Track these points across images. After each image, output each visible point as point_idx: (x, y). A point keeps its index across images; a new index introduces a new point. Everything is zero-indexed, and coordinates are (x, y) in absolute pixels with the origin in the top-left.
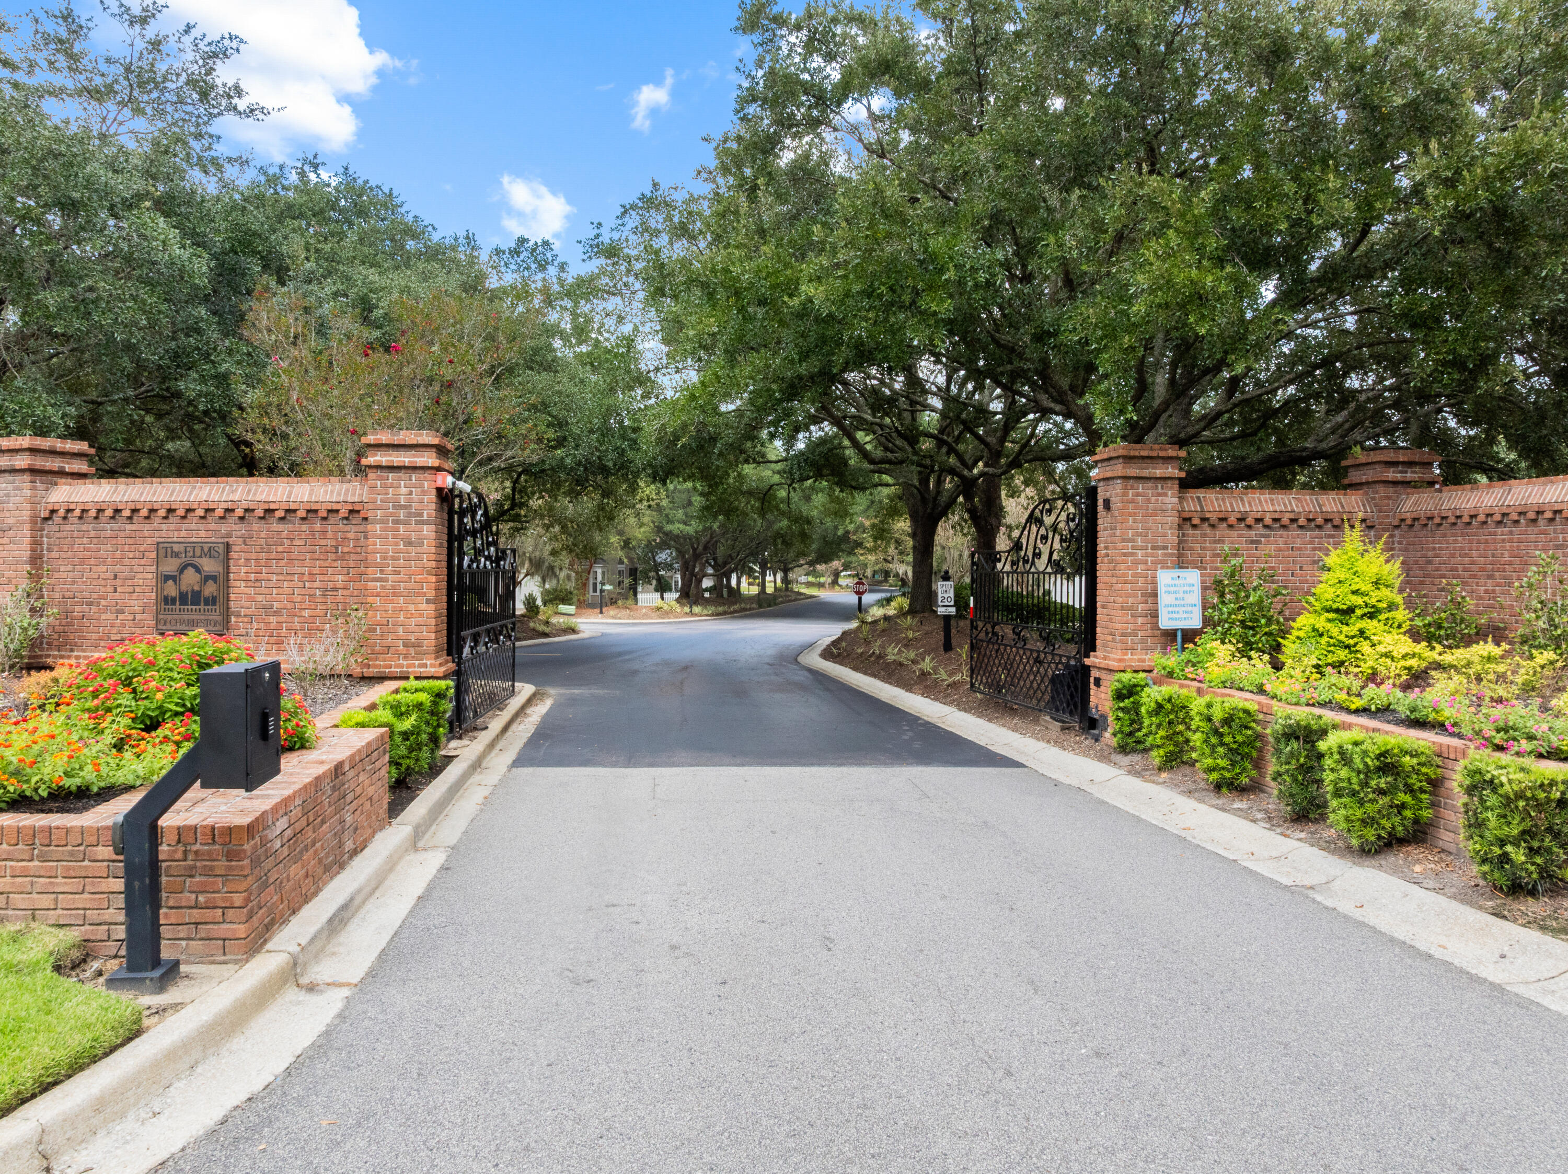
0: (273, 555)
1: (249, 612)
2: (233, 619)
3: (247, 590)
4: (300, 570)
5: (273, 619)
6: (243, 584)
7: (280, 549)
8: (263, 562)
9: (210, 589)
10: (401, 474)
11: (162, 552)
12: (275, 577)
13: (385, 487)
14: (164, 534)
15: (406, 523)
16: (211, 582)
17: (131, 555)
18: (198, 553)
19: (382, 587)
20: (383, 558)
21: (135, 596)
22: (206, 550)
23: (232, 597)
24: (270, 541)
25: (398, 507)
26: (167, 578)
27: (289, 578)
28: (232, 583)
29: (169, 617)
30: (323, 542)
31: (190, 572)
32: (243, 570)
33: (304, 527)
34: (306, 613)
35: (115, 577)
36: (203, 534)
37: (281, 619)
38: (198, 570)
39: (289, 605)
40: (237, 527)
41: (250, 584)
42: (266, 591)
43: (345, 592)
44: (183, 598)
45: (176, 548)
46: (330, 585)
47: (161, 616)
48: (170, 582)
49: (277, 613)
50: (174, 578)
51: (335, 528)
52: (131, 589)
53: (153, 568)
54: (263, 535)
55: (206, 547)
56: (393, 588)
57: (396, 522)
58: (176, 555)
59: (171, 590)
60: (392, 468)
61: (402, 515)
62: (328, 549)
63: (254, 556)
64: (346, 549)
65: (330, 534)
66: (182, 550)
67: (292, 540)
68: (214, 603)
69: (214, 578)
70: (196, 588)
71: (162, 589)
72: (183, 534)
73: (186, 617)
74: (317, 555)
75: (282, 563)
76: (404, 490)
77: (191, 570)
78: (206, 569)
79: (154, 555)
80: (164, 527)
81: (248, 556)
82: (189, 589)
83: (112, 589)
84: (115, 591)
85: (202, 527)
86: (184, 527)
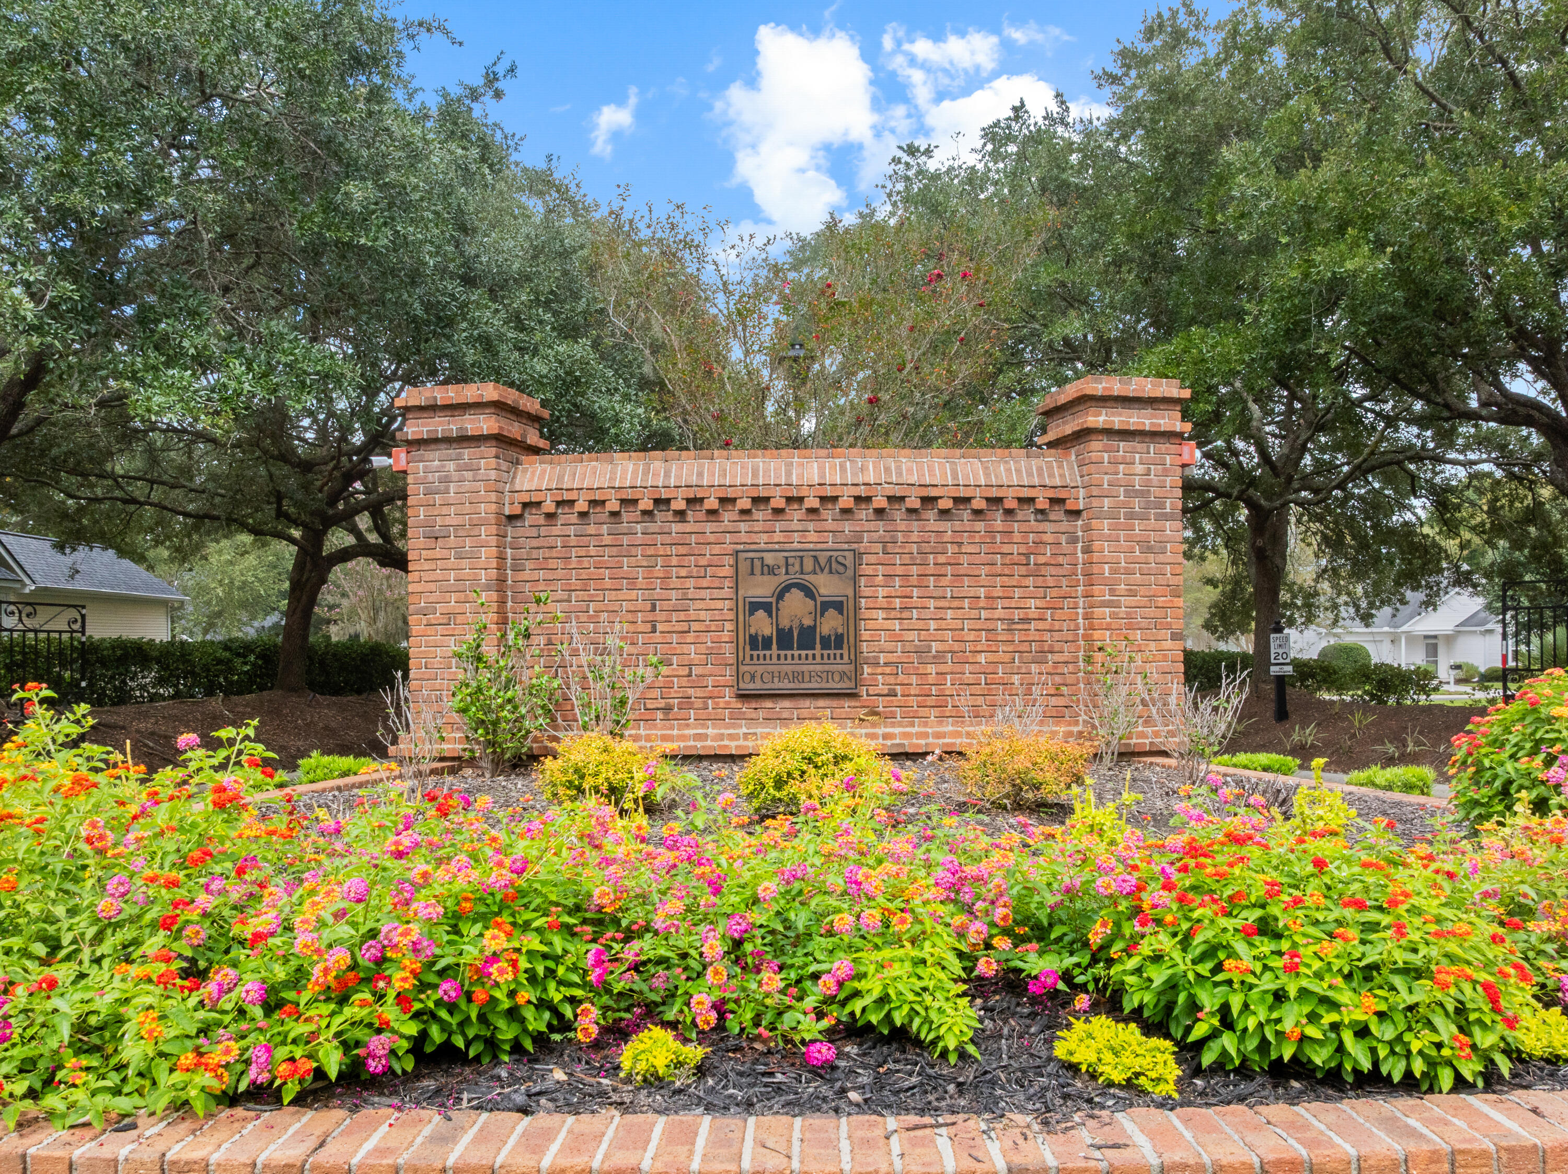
0: (931, 569)
1: (892, 658)
2: (867, 669)
3: (888, 624)
4: (972, 592)
5: (932, 669)
6: (881, 614)
7: (942, 559)
8: (914, 580)
9: (830, 624)
10: (1136, 445)
11: (744, 567)
12: (932, 603)
13: (1114, 463)
14: (744, 537)
15: (1144, 518)
16: (831, 612)
17: (683, 572)
18: (809, 564)
19: (1114, 616)
20: (1113, 571)
21: (690, 637)
22: (823, 562)
23: (865, 635)
24: (926, 548)
25: (1131, 492)
26: (754, 607)
27: (956, 604)
28: (865, 614)
29: (760, 669)
30: (1006, 549)
31: (795, 599)
32: (881, 592)
33: (980, 526)
34: (982, 658)
35: (653, 609)
36: (812, 537)
37: (942, 668)
38: (809, 592)
39: (956, 647)
40: (872, 526)
41: (893, 614)
42: (920, 625)
43: (1041, 625)
44: (784, 639)
45: (769, 559)
46: (1017, 614)
47: (743, 669)
48: (761, 613)
49: (939, 658)
50: (767, 607)
51: (1025, 527)
52: (684, 626)
53: (727, 592)
54: (914, 537)
55: (823, 558)
56: (1129, 616)
57: (1131, 516)
58: (771, 571)
59: (763, 625)
60: (1126, 434)
61: (1137, 505)
62: (1016, 558)
63: (899, 570)
64: (1042, 560)
65: (1017, 537)
66: (782, 562)
67: (960, 544)
68: (839, 646)
69: (838, 606)
70: (808, 622)
71: (747, 625)
72: (778, 537)
73: (789, 669)
74: (998, 569)
75: (945, 581)
76: (1139, 468)
77: (796, 594)
78: (823, 591)
79: (727, 571)
80: (743, 526)
81: (889, 570)
82: (795, 625)
83: (648, 627)
84: (654, 631)
85: (811, 526)
86: (778, 526)
